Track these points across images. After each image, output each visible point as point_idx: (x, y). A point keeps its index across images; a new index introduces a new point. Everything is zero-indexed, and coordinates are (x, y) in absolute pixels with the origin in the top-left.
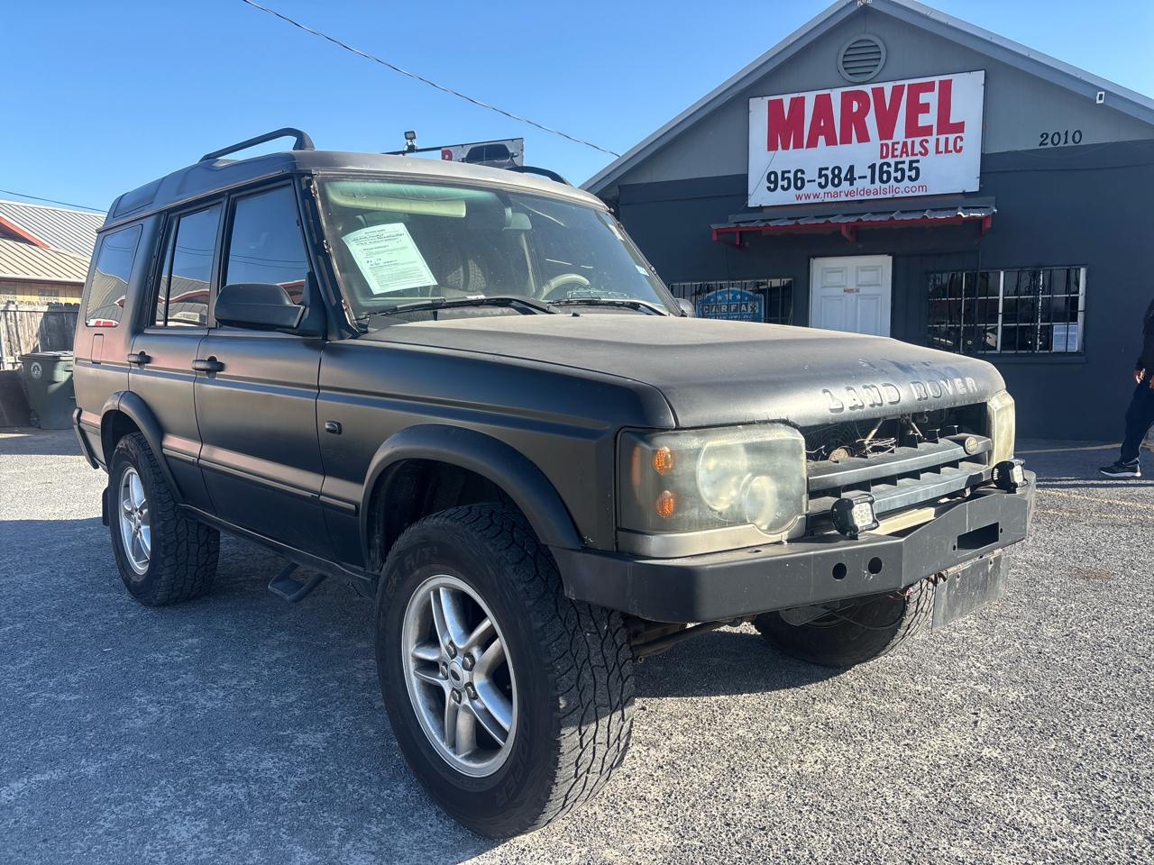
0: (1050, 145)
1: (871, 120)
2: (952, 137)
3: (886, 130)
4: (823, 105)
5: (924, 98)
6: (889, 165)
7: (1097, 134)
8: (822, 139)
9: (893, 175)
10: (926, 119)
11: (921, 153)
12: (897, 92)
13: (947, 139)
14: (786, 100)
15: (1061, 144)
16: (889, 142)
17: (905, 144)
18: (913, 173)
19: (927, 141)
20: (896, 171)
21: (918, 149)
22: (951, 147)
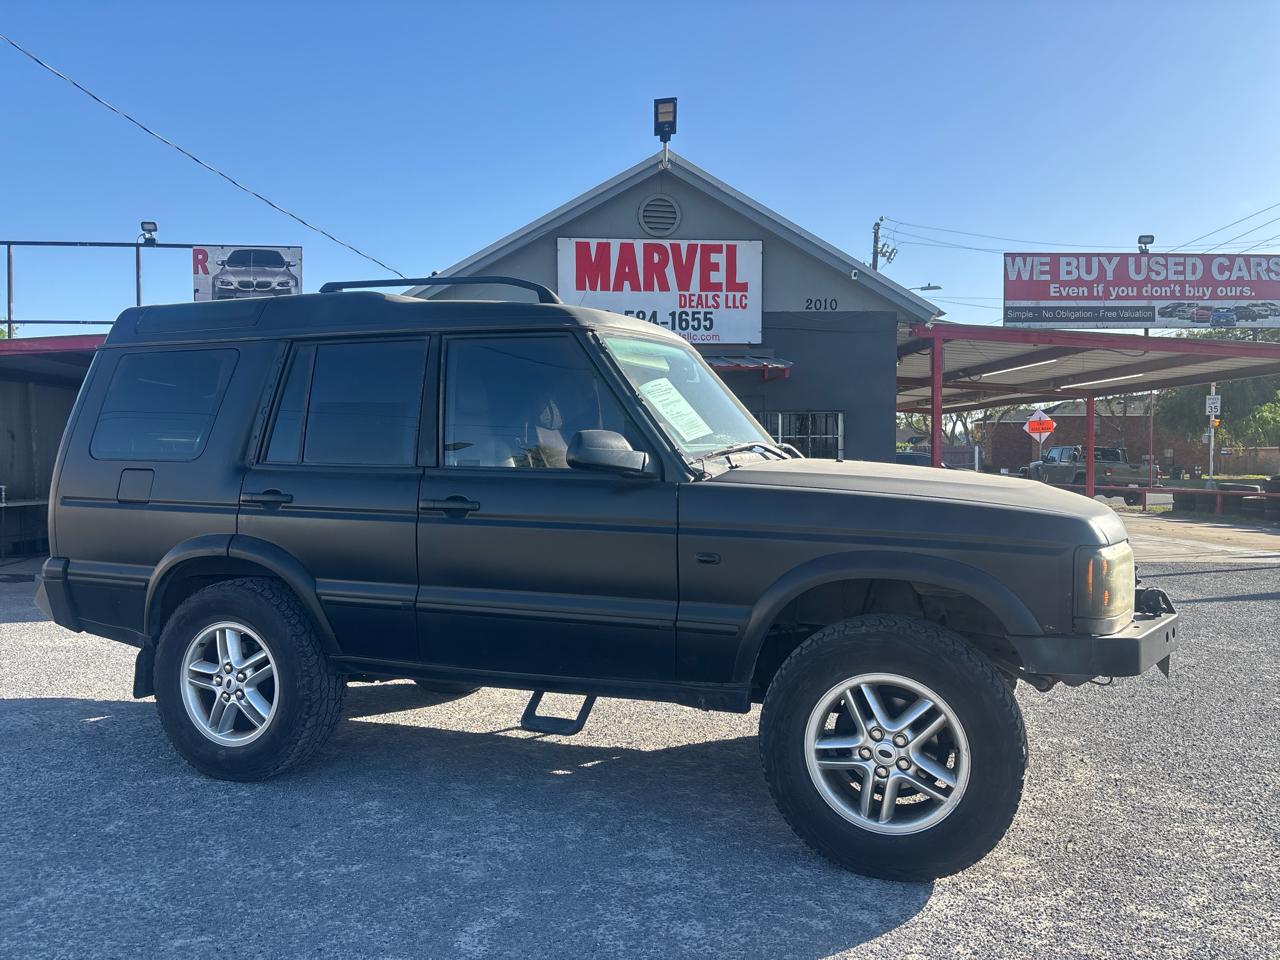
0: (814, 309)
1: (670, 272)
2: (738, 295)
3: (683, 284)
4: (627, 252)
5: (714, 258)
6: (687, 315)
7: (849, 304)
8: (627, 284)
9: (691, 323)
10: (717, 277)
11: (713, 306)
12: (692, 249)
13: (734, 296)
14: (593, 243)
15: (822, 310)
16: (687, 294)
17: (700, 297)
18: (708, 323)
19: (718, 296)
20: (693, 320)
21: (711, 302)
22: (738, 304)
